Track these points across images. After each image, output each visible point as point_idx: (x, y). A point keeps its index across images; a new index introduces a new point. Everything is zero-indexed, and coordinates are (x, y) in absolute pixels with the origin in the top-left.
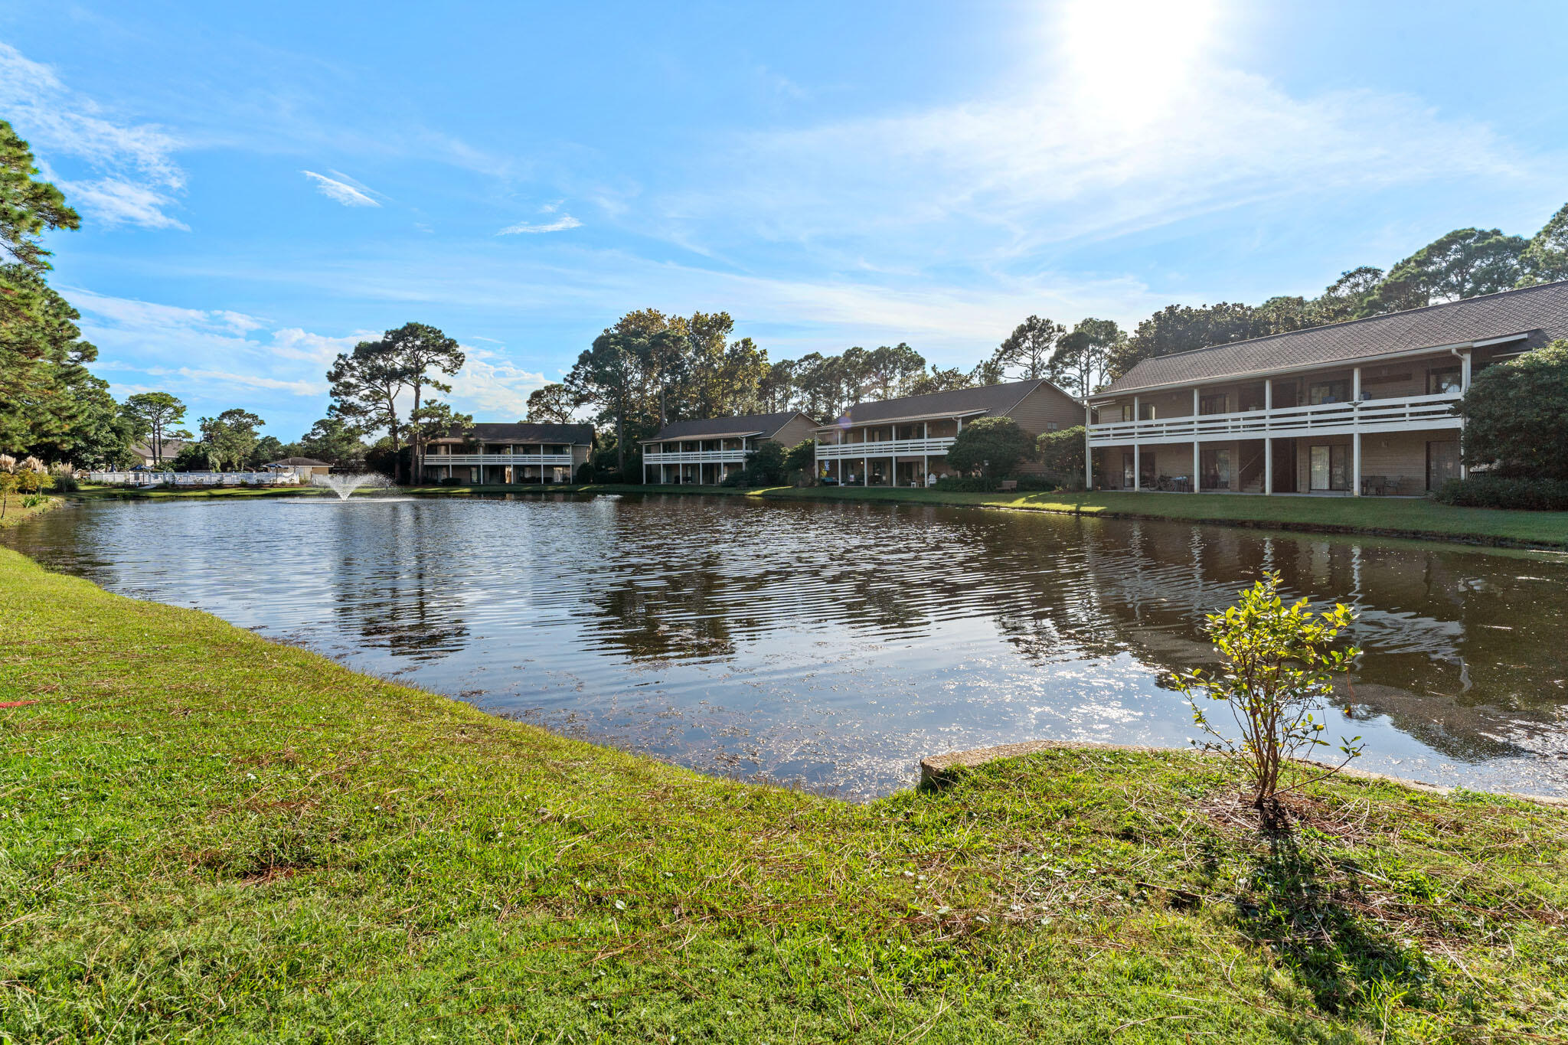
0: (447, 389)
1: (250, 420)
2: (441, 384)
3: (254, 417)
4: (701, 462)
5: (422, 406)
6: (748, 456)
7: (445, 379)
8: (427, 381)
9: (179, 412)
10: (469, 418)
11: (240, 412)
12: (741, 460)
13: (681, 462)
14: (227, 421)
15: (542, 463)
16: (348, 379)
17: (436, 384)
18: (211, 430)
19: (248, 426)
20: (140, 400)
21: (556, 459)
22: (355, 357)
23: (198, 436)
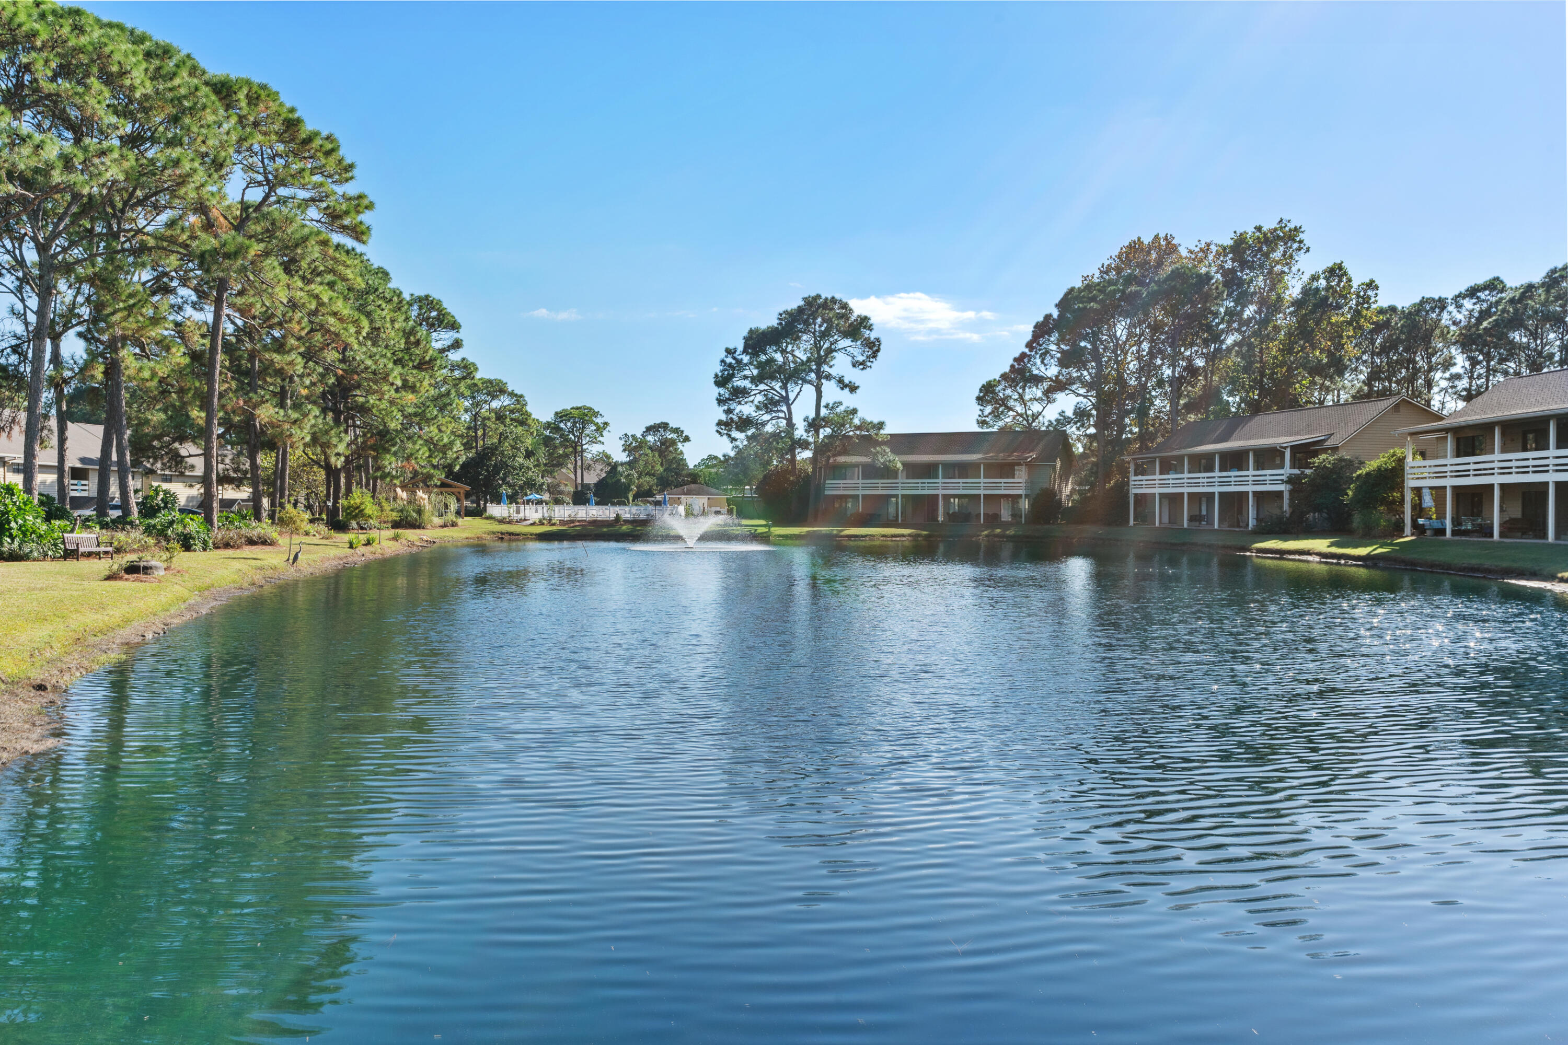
0: (853, 388)
1: (674, 436)
2: (846, 381)
3: (676, 431)
4: (1217, 489)
5: (824, 412)
6: (1291, 480)
7: (852, 375)
8: (828, 377)
9: (601, 429)
10: (881, 425)
11: (665, 426)
12: (1282, 487)
13: (1186, 490)
14: (650, 438)
15: (982, 492)
16: (738, 383)
17: (840, 381)
18: (633, 446)
19: (673, 443)
20: (562, 416)
21: (1004, 486)
22: (745, 351)
23: (620, 456)
